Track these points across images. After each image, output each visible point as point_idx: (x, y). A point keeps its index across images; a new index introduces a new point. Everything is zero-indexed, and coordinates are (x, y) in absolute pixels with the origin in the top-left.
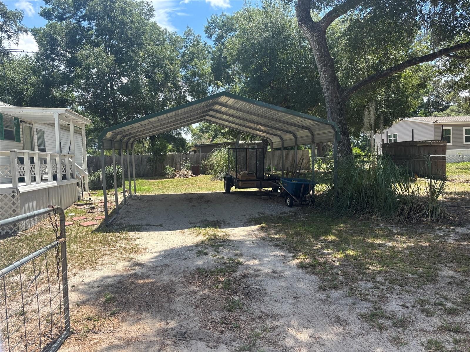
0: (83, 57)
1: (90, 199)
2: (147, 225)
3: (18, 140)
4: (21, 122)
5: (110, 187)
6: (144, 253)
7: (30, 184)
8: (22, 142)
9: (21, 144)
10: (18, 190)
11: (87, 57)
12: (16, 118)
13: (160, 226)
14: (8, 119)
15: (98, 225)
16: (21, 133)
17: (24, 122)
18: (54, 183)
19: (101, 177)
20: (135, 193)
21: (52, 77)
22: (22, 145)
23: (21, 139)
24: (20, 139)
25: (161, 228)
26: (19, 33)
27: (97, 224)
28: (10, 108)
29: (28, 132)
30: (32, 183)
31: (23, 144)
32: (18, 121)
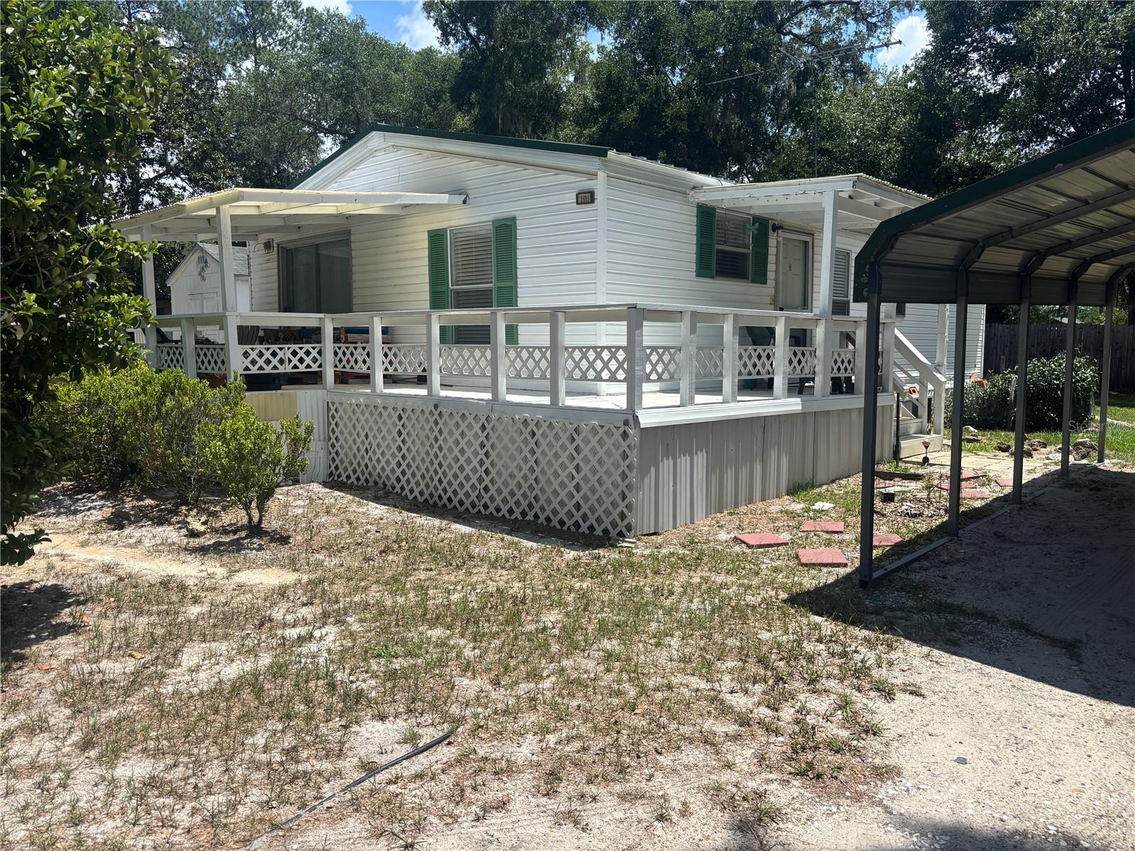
0: (1035, 31)
1: (926, 459)
2: (1014, 625)
3: (760, 278)
4: (775, 228)
5: (1037, 423)
6: (858, 797)
7: (734, 400)
8: (771, 282)
9: (768, 290)
10: (636, 419)
11: (1051, 28)
12: (757, 219)
13: (1071, 648)
14: (729, 221)
15: (848, 570)
16: (771, 259)
17: (781, 228)
18: (794, 404)
19: (1012, 390)
20: (1101, 460)
21: (944, 107)
22: (772, 291)
23: (771, 275)
24: (765, 275)
25: (1064, 661)
26: (895, 13)
27: (845, 565)
28: (724, 189)
29: (799, 254)
30: (739, 398)
31: (776, 288)
32: (763, 226)
